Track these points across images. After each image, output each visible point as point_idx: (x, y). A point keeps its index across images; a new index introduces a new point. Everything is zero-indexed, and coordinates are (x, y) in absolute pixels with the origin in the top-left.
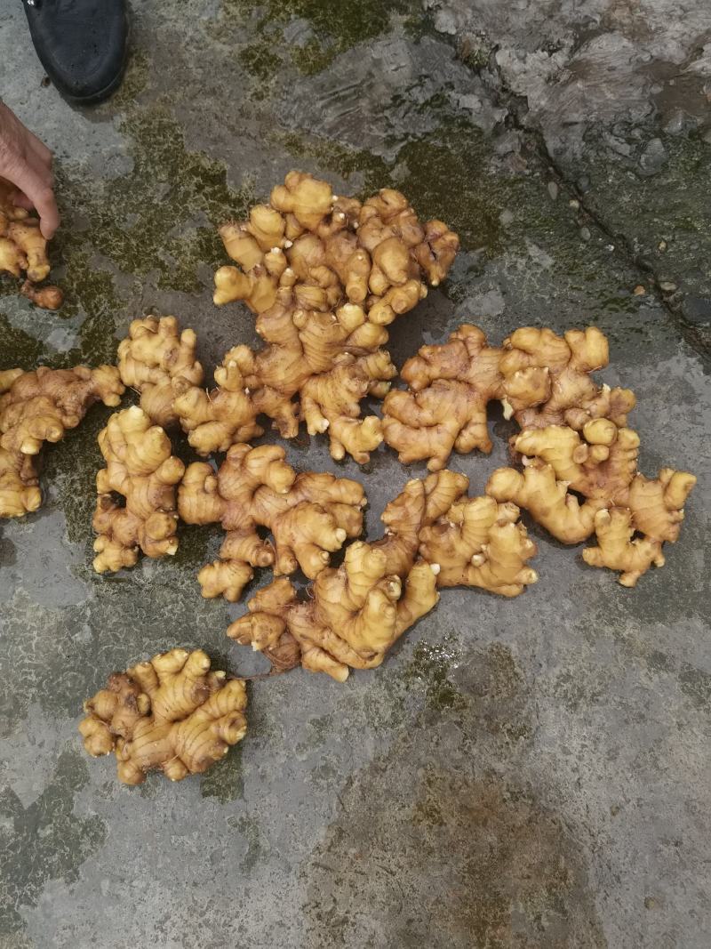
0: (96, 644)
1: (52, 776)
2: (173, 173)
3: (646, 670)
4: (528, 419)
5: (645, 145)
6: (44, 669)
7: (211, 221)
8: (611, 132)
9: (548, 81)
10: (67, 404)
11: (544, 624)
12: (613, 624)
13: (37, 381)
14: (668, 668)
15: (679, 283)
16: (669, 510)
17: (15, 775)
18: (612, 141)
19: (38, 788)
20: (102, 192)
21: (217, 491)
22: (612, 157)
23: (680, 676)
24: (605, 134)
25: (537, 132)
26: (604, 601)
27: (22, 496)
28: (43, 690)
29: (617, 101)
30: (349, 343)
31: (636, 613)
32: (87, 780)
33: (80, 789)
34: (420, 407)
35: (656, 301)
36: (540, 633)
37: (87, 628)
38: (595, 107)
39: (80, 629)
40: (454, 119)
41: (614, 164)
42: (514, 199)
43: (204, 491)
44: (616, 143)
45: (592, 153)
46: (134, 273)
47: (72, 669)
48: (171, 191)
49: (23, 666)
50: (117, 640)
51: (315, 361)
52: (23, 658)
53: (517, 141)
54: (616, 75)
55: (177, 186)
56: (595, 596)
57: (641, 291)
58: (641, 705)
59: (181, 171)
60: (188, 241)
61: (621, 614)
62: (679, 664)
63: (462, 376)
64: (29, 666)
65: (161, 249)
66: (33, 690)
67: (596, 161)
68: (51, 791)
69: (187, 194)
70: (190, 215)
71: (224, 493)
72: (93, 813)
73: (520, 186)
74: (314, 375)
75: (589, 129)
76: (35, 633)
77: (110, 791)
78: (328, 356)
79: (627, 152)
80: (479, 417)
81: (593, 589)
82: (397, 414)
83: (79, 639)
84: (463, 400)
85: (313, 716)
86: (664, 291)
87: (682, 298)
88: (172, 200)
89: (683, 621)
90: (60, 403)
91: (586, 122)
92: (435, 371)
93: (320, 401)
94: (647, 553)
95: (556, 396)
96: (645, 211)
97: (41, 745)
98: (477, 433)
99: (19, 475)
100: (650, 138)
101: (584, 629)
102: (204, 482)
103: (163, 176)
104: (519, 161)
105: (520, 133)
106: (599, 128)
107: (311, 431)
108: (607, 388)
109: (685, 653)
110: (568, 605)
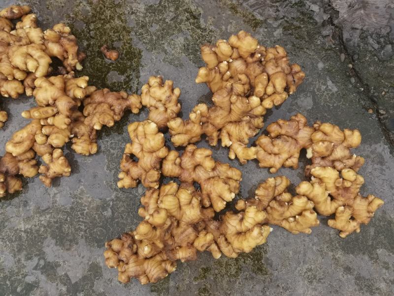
0: (113, 218)
1: (86, 271)
2: (177, 9)
3: (342, 273)
4: (318, 161)
5: (384, 46)
6: (88, 224)
7: (191, 36)
8: (372, 37)
9: (349, 6)
10: (116, 109)
11: (305, 246)
12: (332, 251)
13: (104, 95)
14: (351, 273)
15: (387, 112)
16: (369, 212)
17: (70, 268)
18: (371, 41)
19: (80, 275)
20: (143, 10)
21: (180, 165)
22: (370, 48)
23: (355, 278)
24: (369, 37)
25: (340, 29)
26: (331, 241)
27: (90, 147)
28: (87, 234)
29: (377, 23)
30: (251, 112)
31: (343, 249)
32: (101, 276)
33: (98, 279)
34: (274, 145)
35: (376, 117)
36: (302, 249)
37: (109, 210)
38: (367, 23)
39: (106, 210)
40: (306, 14)
41: (370, 51)
42: (326, 58)
43: (175, 164)
44: (373, 43)
45: (362, 45)
46: (153, 52)
47: (101, 227)
48: (175, 17)
49: (79, 221)
50: (122, 218)
51: (234, 117)
52: (79, 218)
53: (331, 31)
54: (378, 11)
55: (178, 16)
56: (328, 238)
57: (371, 111)
58: (338, 286)
59: (180, 9)
60: (179, 43)
61: (337, 248)
62: (355, 273)
63: (294, 137)
64: (82, 222)
65: (166, 44)
66: (82, 233)
67: (363, 48)
68: (85, 278)
69: (182, 20)
70: (182, 31)
71: (183, 166)
72: (102, 290)
73: (329, 52)
74: (231, 122)
75: (362, 33)
76: (86, 208)
77: (111, 282)
78: (240, 117)
79: (376, 48)
80: (297, 155)
81: (327, 235)
82: (263, 147)
83: (106, 214)
84: (293, 147)
85: (203, 266)
86: (380, 113)
87: (387, 118)
88: (175, 22)
89: (361, 255)
90: (112, 108)
91: (362, 29)
92: (283, 132)
93: (231, 133)
94: (354, 227)
95: (333, 154)
96: (379, 76)
97: (83, 257)
98: (294, 161)
99: (90, 137)
100: (387, 44)
101: (321, 251)
102: (176, 160)
103: (172, 9)
104: (331, 41)
105: (333, 27)
106: (367, 34)
107: (223, 145)
108: (355, 156)
109: (359, 269)
110: (316, 240)
